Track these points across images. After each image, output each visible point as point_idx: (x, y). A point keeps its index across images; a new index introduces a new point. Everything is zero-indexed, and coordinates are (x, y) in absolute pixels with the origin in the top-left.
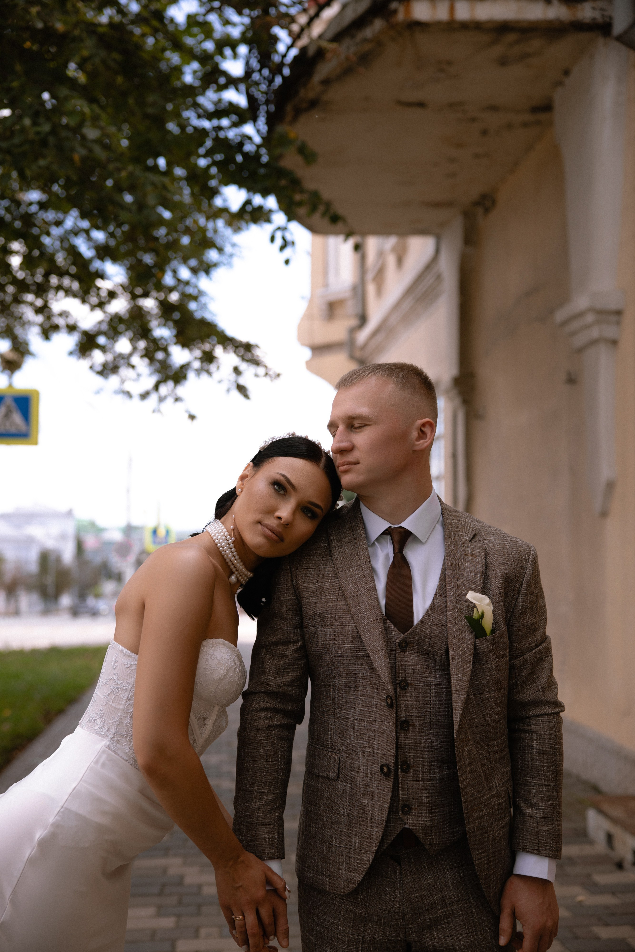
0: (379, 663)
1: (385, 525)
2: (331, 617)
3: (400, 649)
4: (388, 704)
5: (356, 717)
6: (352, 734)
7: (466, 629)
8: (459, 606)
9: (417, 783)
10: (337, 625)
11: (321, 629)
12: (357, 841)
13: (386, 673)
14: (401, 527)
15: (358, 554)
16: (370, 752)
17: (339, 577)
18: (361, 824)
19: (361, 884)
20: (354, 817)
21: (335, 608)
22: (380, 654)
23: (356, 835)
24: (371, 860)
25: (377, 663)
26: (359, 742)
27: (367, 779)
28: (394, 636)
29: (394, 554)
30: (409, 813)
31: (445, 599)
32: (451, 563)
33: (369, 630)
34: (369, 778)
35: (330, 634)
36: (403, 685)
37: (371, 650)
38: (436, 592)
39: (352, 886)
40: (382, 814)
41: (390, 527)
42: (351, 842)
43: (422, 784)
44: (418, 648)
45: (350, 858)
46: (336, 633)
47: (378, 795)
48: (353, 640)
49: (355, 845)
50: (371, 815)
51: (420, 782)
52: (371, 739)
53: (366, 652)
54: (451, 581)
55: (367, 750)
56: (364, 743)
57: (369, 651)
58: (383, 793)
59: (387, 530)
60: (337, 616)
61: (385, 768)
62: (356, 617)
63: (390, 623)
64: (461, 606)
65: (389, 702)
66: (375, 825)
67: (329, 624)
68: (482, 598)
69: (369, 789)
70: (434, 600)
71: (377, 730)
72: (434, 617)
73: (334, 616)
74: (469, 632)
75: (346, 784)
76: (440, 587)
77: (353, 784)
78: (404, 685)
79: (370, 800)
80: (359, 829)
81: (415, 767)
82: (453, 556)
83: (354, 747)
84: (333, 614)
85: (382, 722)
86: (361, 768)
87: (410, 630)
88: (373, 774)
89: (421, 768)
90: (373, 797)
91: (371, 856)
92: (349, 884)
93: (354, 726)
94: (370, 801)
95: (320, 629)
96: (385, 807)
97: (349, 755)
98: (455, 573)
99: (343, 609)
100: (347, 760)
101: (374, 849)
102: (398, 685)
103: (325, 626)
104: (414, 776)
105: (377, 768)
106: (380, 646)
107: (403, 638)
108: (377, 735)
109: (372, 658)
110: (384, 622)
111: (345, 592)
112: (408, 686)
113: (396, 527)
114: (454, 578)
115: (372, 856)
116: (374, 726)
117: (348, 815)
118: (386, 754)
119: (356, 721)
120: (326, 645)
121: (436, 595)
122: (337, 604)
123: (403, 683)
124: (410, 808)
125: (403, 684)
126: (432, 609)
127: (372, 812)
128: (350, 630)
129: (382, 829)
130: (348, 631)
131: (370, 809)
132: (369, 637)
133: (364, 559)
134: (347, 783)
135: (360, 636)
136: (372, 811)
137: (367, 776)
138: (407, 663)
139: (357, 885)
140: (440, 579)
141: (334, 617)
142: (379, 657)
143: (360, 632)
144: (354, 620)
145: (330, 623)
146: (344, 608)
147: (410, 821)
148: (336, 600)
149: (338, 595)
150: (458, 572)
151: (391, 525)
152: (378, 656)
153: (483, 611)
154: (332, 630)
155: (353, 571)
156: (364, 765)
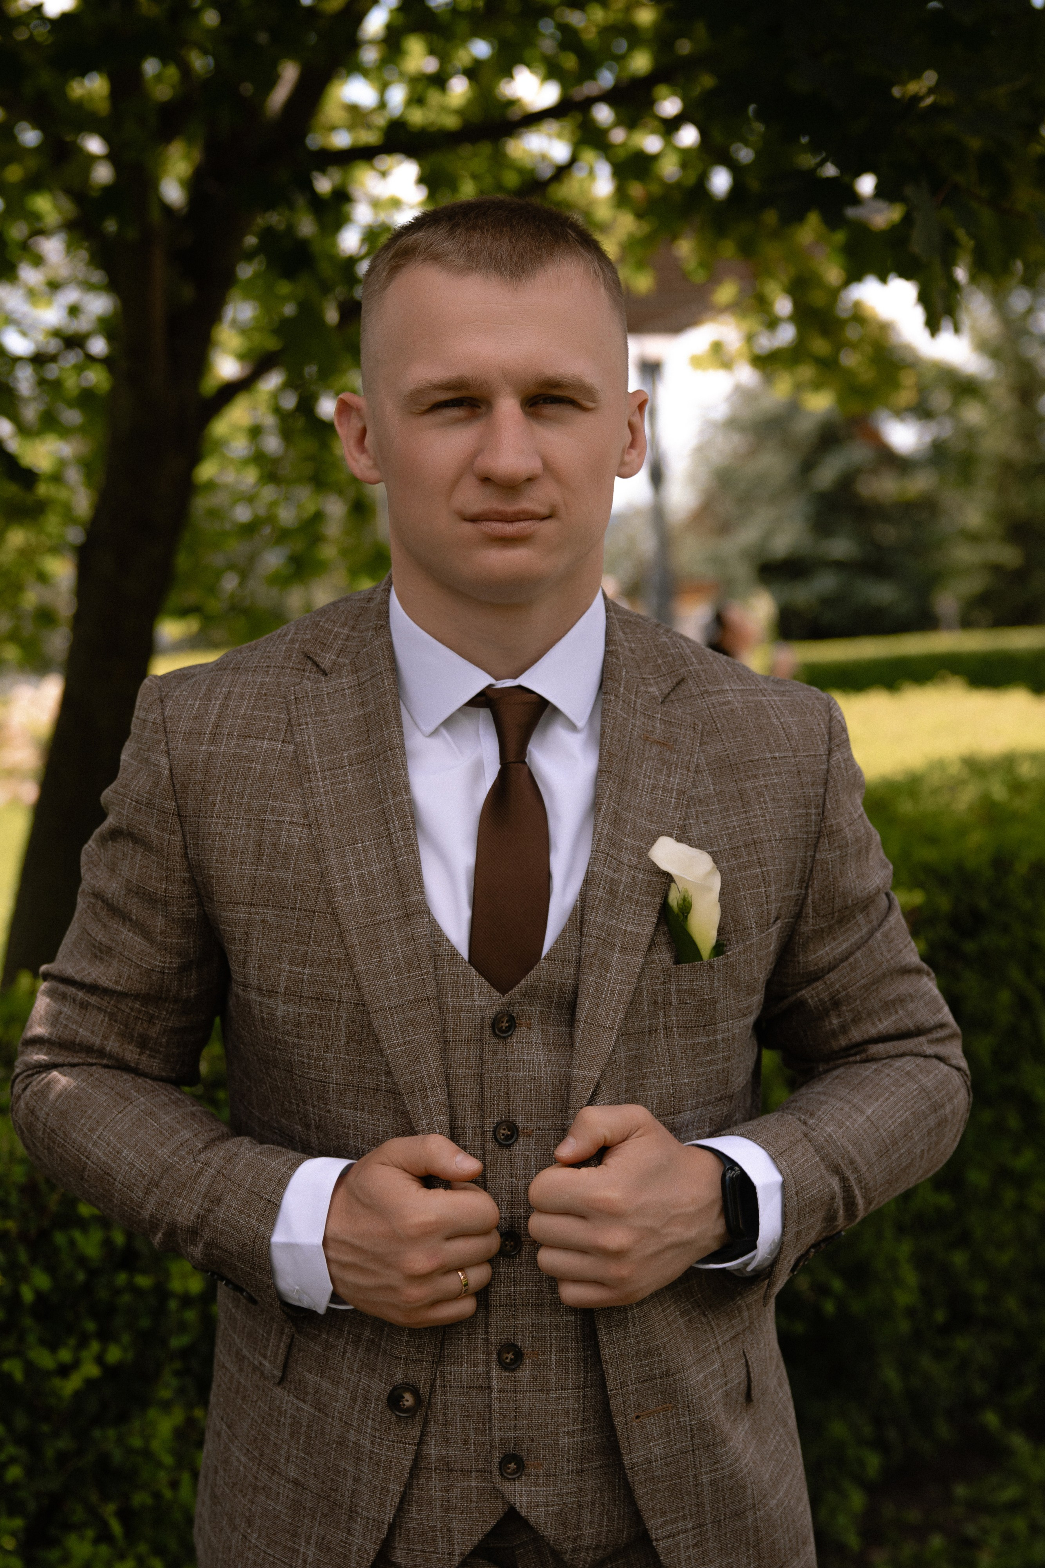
2: (290, 972)
9: (544, 1397)
10: (306, 995)
12: (310, 1554)
14: (520, 687)
15: (380, 802)
18: (325, 1516)
21: (303, 948)
27: (353, 1409)
30: (521, 1475)
35: (284, 1017)
36: (503, 1135)
41: (490, 686)
43: (558, 1399)
46: (303, 1018)
50: (351, 1502)
51: (553, 1395)
59: (481, 694)
60: (307, 971)
67: (281, 990)
73: (300, 969)
75: (302, 1404)
77: (320, 1410)
78: (508, 1135)
81: (538, 1355)
82: (617, 735)
84: (297, 965)
86: (346, 1375)
88: (366, 1401)
89: (553, 1357)
99: (326, 954)
102: (489, 1135)
104: (535, 1379)
105: (377, 1387)
122: (309, 938)
123: (504, 1129)
124: (521, 1466)
125: (502, 1131)
127: (353, 1496)
133: (399, 819)
134: (304, 1402)
137: (355, 1402)
141: (299, 973)
145: (286, 988)
146: (329, 951)
147: (521, 1496)
148: (307, 923)
149: (314, 912)
151: (492, 681)
154: (292, 1008)
155: (364, 851)
156: (352, 1370)
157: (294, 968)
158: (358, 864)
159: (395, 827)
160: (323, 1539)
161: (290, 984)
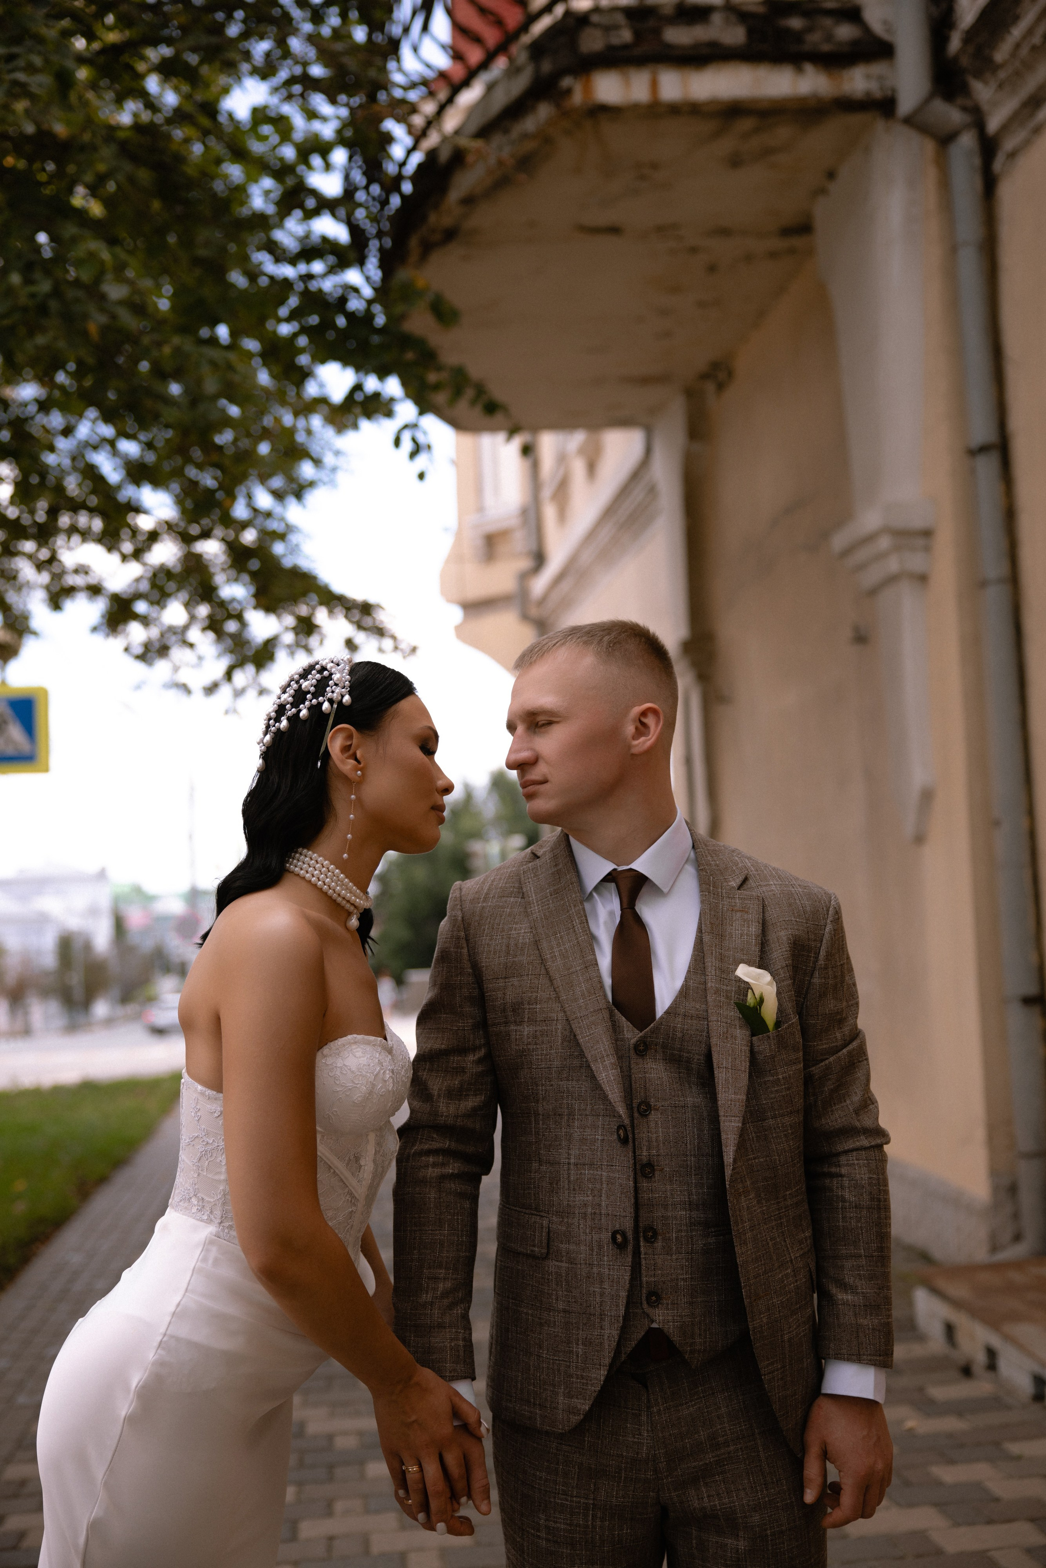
0: (606, 1076)
1: (608, 867)
2: (529, 1009)
3: (637, 1054)
4: (620, 1138)
5: (572, 1161)
6: (567, 1186)
7: (737, 1022)
8: (725, 987)
9: (669, 1258)
10: (539, 1020)
11: (515, 1028)
12: (580, 1350)
13: (616, 1091)
14: (631, 870)
15: (568, 911)
16: (595, 1213)
17: (540, 947)
18: (585, 1324)
19: (588, 1416)
20: (575, 1313)
21: (534, 994)
22: (607, 1062)
23: (578, 1340)
24: (602, 1378)
25: (602, 1076)
26: (577, 1199)
27: (592, 1255)
28: (628, 1035)
29: (621, 910)
30: (658, 1304)
31: (703, 977)
32: (711, 923)
33: (588, 1026)
34: (595, 1253)
35: (528, 1034)
36: (643, 1109)
37: (592, 1056)
38: (689, 967)
39: (575, 1419)
40: (617, 1306)
41: (615, 870)
42: (571, 1352)
43: (677, 1259)
44: (663, 1052)
45: (571, 1376)
46: (538, 1033)
47: (609, 1279)
48: (565, 1043)
49: (577, 1356)
50: (601, 1309)
51: (674, 1257)
52: (596, 1192)
53: (585, 1060)
54: (712, 950)
55: (590, 1210)
56: (586, 1199)
57: (589, 1058)
58: (617, 1275)
59: (609, 874)
60: (538, 1006)
61: (619, 1236)
62: (569, 1007)
63: (620, 1015)
64: (729, 988)
65: (622, 1134)
66: (606, 1324)
67: (526, 1020)
68: (759, 974)
69: (595, 1270)
70: (686, 980)
71: (604, 1179)
72: (687, 1005)
73: (534, 1006)
74: (741, 1027)
75: (560, 1264)
76: (696, 960)
77: (571, 1263)
78: (645, 1109)
79: (597, 1286)
80: (582, 1331)
81: (665, 1234)
82: (712, 913)
83: (570, 1206)
84: (532, 1004)
85: (612, 1166)
86: (583, 1238)
87: (652, 1025)
88: (600, 1247)
89: (674, 1235)
90: (602, 1282)
91: (602, 1372)
92: (571, 1416)
93: (569, 1174)
94: (597, 1288)
95: (513, 1027)
96: (621, 1295)
97: (563, 1218)
98: (716, 938)
99: (548, 996)
100: (560, 1227)
101: (607, 1361)
102: (635, 1109)
103: (521, 1023)
104: (664, 1247)
105: (606, 1236)
106: (605, 1050)
107: (641, 1037)
108: (604, 1186)
109: (594, 1068)
110: (612, 1015)
111: (550, 969)
112: (651, 1110)
113: (624, 870)
114: (716, 946)
115: (604, 1372)
116: (599, 1173)
117: (565, 1311)
118: (619, 1215)
119: (572, 1167)
120: (523, 1052)
121: (689, 971)
122: (538, 989)
123: (643, 1106)
124: (659, 1298)
126: (684, 993)
127: (601, 1305)
128: (560, 1027)
129: (617, 1330)
130: (556, 1029)
131: (598, 1299)
132: (588, 1036)
133: (578, 918)
134: (562, 1261)
135: (575, 1036)
136: (601, 1302)
137: (592, 1250)
138: (647, 1075)
139: (582, 1417)
140: (694, 947)
141: (534, 1009)
142: (605, 1067)
143: (574, 1030)
144: (565, 1012)
145: (528, 1018)
146: (550, 994)
147: (659, 1316)
148: (536, 982)
149: (540, 975)
150: (722, 936)
151: (616, 867)
152: (602, 1064)
153: (762, 993)
154: (532, 1029)
155: (561, 938)
156: (586, 1233)
157: (531, 1006)
158: (558, 945)
159: (576, 923)
160: (586, 1338)
161: (530, 1015)
